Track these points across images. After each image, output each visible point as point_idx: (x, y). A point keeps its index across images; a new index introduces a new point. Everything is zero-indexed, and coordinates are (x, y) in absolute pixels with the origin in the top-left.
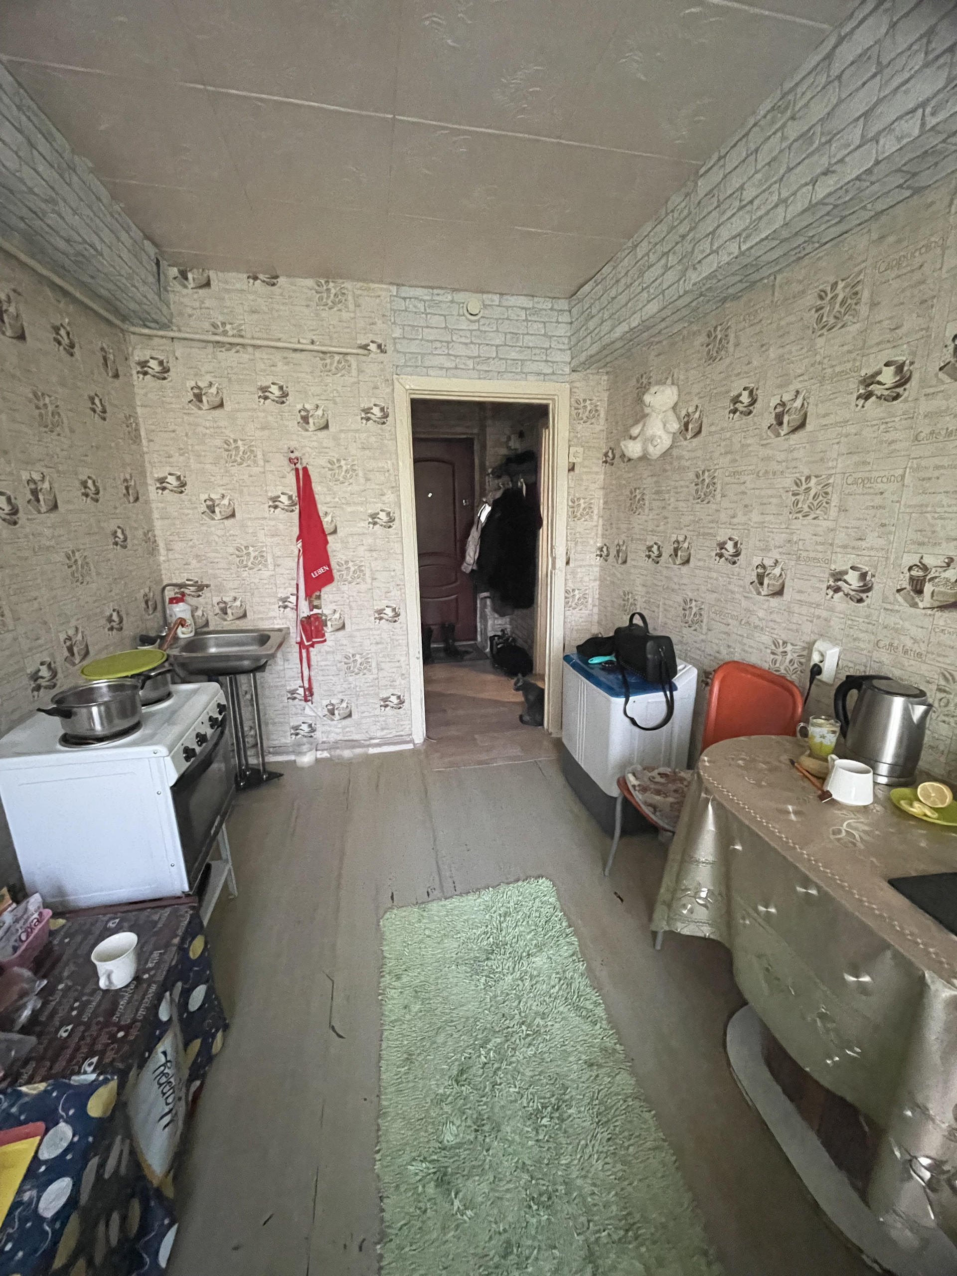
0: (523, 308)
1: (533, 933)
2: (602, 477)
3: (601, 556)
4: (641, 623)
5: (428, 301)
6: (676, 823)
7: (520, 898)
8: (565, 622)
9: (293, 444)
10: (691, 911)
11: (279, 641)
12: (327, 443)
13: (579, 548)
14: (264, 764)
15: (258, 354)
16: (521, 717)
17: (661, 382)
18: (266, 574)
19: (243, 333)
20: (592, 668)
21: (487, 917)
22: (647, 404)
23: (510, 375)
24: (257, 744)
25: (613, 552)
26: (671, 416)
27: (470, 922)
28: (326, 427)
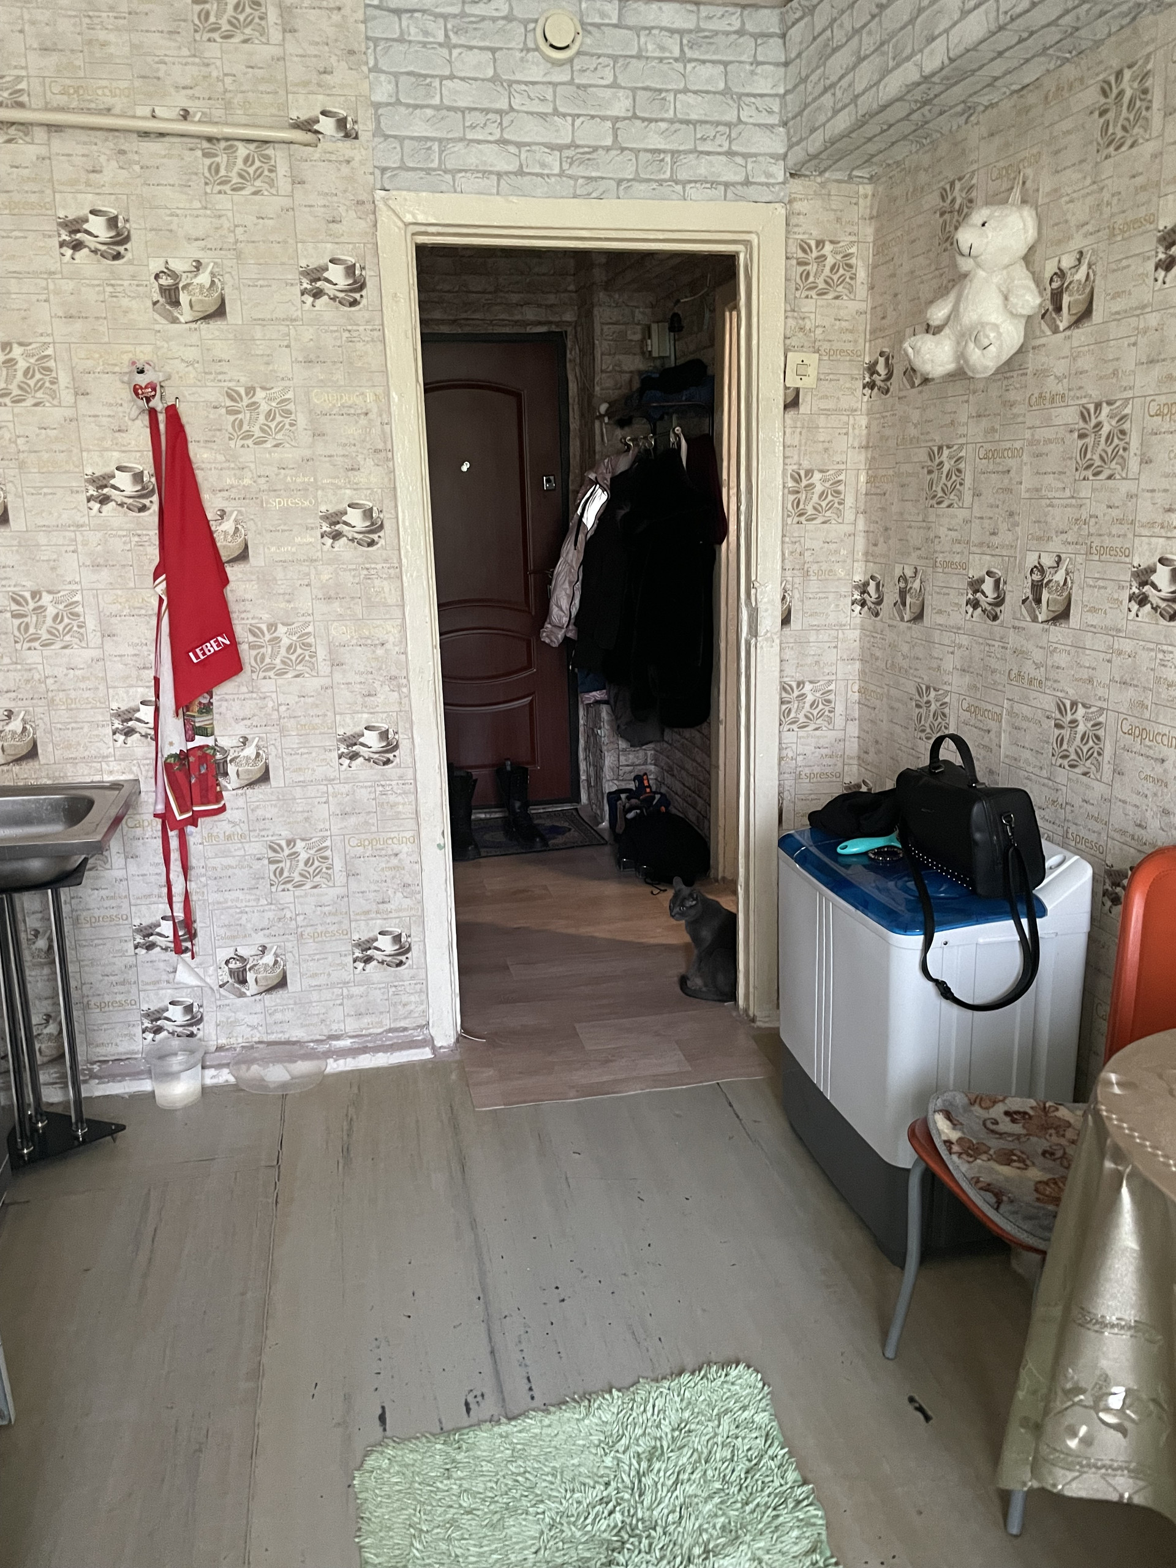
0: (672, 31)
1: (717, 1500)
2: (863, 421)
3: (863, 604)
4: (958, 760)
5: (455, 16)
6: (1050, 1229)
7: (687, 1414)
8: (781, 759)
9: (143, 355)
10: (1087, 1441)
11: (113, 812)
12: (222, 350)
13: (814, 586)
14: (78, 1100)
15: (59, 144)
16: (683, 981)
17: (998, 199)
18: (81, 655)
19: (24, 98)
20: (847, 866)
21: (608, 1461)
22: (966, 251)
23: (643, 187)
24: (63, 1055)
25: (891, 596)
26: (1022, 278)
27: (568, 1476)
28: (220, 312)
